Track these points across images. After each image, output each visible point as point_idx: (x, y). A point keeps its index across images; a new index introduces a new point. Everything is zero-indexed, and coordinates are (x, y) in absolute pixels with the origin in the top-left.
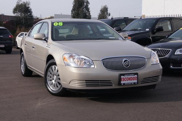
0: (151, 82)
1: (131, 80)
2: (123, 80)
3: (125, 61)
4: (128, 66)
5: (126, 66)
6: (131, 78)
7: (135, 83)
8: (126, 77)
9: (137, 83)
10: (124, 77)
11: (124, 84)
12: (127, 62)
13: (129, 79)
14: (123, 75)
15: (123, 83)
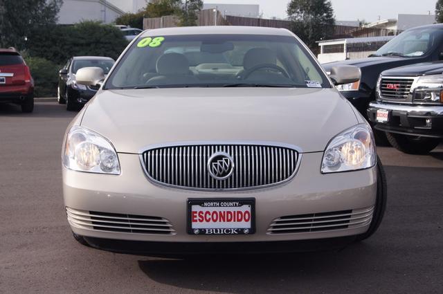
0: (313, 230)
1: (228, 221)
2: (198, 218)
3: (215, 160)
4: (225, 174)
5: (219, 175)
6: (228, 212)
7: (240, 231)
8: (211, 210)
9: (253, 230)
10: (204, 210)
11: (202, 232)
12: (221, 163)
13: (222, 217)
14: (200, 202)
15: (200, 230)
